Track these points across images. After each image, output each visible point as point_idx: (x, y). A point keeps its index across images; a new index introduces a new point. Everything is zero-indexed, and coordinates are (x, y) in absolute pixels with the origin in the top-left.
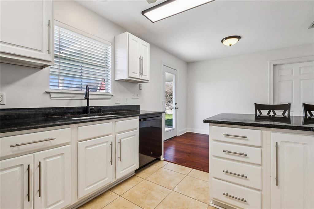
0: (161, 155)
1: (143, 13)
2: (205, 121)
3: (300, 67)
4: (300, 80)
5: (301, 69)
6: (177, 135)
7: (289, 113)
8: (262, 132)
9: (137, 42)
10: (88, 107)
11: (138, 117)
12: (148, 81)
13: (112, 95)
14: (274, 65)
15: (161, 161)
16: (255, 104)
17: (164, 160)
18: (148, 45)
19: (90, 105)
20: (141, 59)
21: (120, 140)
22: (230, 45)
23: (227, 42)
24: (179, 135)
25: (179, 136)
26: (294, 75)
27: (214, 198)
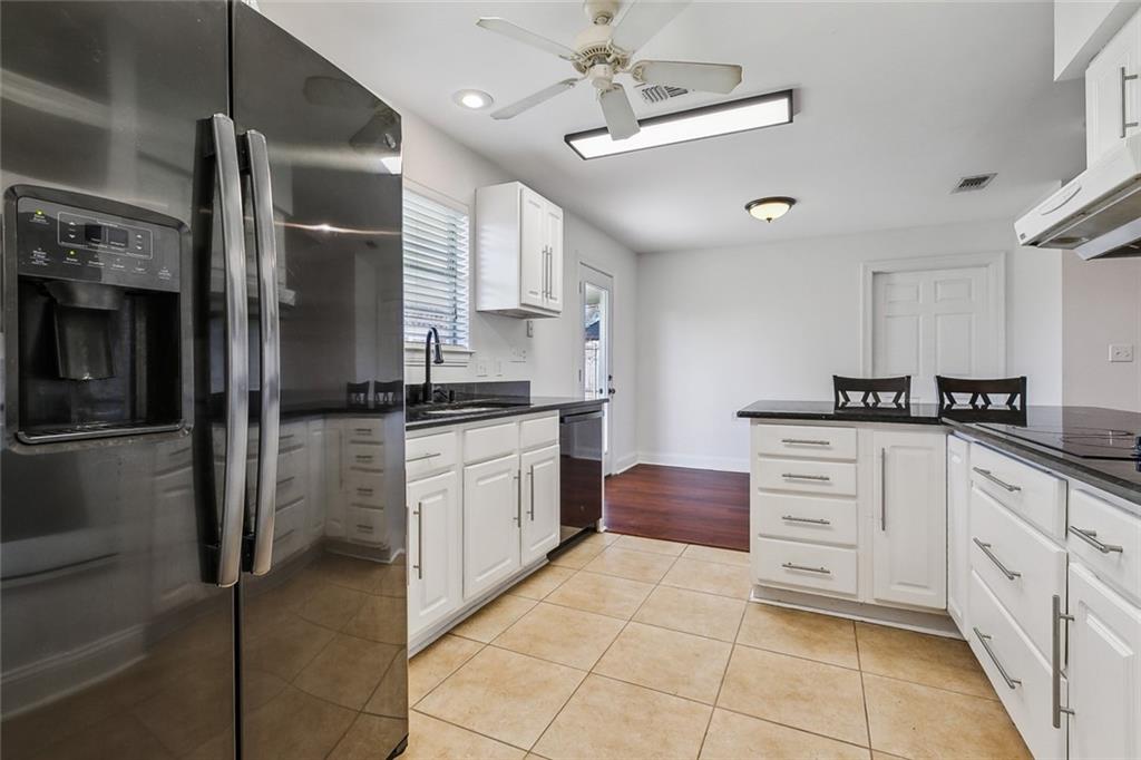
0: (601, 517)
1: (568, 138)
2: (742, 415)
3: (936, 283)
4: (936, 315)
5: (939, 286)
6: (613, 473)
7: (908, 397)
8: (857, 433)
9: (539, 207)
10: (427, 385)
11: (558, 411)
12: (558, 313)
13: (471, 353)
14: (874, 274)
15: (599, 532)
16: (835, 377)
17: (606, 531)
18: (559, 212)
19: (433, 381)
20: (548, 254)
21: (532, 467)
22: (769, 219)
23: (761, 212)
24: (618, 472)
25: (616, 475)
26: (921, 301)
27: (761, 580)
